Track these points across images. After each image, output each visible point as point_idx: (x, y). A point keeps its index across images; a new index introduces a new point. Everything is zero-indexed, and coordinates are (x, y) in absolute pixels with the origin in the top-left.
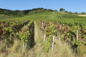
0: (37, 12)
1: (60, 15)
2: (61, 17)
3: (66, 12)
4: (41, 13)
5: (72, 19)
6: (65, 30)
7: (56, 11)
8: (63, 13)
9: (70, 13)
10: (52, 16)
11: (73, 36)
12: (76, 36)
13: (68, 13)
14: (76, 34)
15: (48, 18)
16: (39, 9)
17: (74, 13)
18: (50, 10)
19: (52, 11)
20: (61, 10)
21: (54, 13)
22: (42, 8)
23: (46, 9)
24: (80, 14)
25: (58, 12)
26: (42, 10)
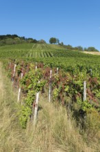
0: (5, 43)
1: (50, 50)
2: (52, 55)
3: (62, 45)
4: (13, 45)
5: (73, 59)
6: (59, 80)
7: (42, 42)
8: (55, 46)
9: (69, 47)
10: (36, 52)
11: (76, 92)
12: (82, 93)
13: (65, 47)
14: (82, 88)
15: (27, 55)
16: (9, 36)
17: (76, 49)
18: (31, 39)
19: (35, 41)
20: (53, 41)
21: (39, 45)
22: (16, 36)
23: (23, 38)
24: (86, 50)
25: (47, 45)
26: (16, 38)
